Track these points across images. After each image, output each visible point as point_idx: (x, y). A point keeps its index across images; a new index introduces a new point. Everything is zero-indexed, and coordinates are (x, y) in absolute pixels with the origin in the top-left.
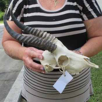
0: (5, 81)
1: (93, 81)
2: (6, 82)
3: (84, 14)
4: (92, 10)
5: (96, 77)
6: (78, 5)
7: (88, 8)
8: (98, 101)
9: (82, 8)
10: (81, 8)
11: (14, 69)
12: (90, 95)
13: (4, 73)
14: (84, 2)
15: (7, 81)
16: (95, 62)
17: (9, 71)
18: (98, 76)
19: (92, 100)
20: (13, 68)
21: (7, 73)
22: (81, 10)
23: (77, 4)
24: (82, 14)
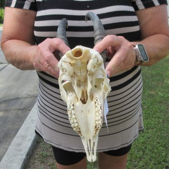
0: (19, 110)
1: (144, 112)
2: (20, 112)
5: (148, 105)
8: (148, 139)
11: (32, 94)
12: (139, 131)
13: (17, 99)
15: (22, 110)
16: (149, 84)
17: (25, 96)
18: (151, 104)
19: (141, 137)
20: (31, 91)
21: (21, 98)
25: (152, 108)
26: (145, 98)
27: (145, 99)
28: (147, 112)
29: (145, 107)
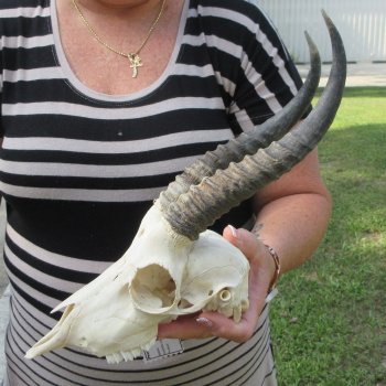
3: (241, 108)
4: (272, 95)
5: (302, 314)
6: (218, 73)
7: (256, 88)
9: (233, 86)
10: (229, 86)
14: (243, 66)
18: (309, 311)
22: (232, 94)
23: (215, 69)
24: (235, 108)
25: (313, 320)
26: (294, 292)
27: (295, 296)
28: (300, 334)
29: (295, 319)
